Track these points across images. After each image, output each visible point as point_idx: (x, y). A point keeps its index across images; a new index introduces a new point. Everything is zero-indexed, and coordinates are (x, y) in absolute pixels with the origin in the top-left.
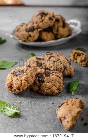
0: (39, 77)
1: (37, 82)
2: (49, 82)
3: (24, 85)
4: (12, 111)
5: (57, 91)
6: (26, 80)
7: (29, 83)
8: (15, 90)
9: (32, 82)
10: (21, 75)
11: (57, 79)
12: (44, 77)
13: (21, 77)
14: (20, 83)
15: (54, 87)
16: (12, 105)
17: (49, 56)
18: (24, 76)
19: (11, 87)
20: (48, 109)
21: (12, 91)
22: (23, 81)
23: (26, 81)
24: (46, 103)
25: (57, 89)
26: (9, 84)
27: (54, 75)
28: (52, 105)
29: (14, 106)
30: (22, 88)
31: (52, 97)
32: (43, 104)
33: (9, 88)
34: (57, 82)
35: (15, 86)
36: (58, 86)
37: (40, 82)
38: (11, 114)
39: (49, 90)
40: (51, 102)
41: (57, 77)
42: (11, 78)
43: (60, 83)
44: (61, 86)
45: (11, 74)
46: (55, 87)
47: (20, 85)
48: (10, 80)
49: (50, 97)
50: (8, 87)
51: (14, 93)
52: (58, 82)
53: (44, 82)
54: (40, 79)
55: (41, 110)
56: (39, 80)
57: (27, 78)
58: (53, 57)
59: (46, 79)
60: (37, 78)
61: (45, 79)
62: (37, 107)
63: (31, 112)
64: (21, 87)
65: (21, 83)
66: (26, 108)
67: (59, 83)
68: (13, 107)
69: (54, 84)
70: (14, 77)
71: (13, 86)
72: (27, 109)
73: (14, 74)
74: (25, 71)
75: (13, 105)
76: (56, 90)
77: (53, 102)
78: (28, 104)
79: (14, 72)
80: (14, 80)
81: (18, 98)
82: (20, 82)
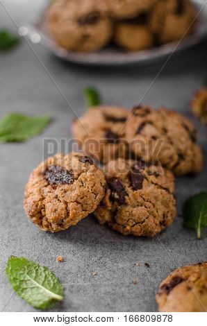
0: (113, 190)
1: (109, 204)
2: (138, 206)
3: (75, 215)
4: (42, 291)
5: (157, 229)
6: (78, 203)
7: (86, 210)
8: (51, 225)
9: (95, 207)
10: (66, 187)
11: (161, 197)
12: (127, 188)
13: (65, 192)
14: (62, 209)
15: (151, 218)
16: (43, 269)
17: (140, 120)
18: (74, 192)
19: (39, 214)
20: (135, 283)
21: (41, 224)
22: (70, 206)
23: (79, 205)
24: (128, 264)
25: (158, 223)
26: (34, 207)
27: (152, 183)
28: (144, 269)
29: (47, 272)
30: (68, 222)
31: (146, 245)
32: (121, 266)
33: (34, 219)
34: (159, 205)
35: (49, 215)
36: (161, 213)
37: (116, 203)
38: (41, 303)
39: (137, 227)
40: (143, 261)
41: (160, 190)
42: (40, 190)
43: (168, 207)
44: (169, 215)
45: (40, 174)
46: (155, 217)
47: (63, 216)
48: (37, 197)
49: (139, 243)
50: (32, 216)
51: (45, 229)
52: (162, 203)
53: (126, 204)
54: (116, 196)
55: (117, 288)
56: (112, 199)
57: (83, 196)
58: (151, 123)
59: (130, 195)
60: (109, 191)
61: (127, 195)
62: (107, 276)
63: (92, 291)
64: (65, 221)
65: (66, 208)
66: (79, 280)
67: (165, 206)
68: (44, 275)
69: (152, 209)
70: (46, 186)
71: (43, 213)
72: (81, 283)
73: (47, 177)
74: (75, 174)
75: (46, 269)
76: (156, 224)
77: (147, 260)
78: (82, 264)
79: (47, 169)
80: (47, 199)
81: (56, 243)
82: (64, 206)
